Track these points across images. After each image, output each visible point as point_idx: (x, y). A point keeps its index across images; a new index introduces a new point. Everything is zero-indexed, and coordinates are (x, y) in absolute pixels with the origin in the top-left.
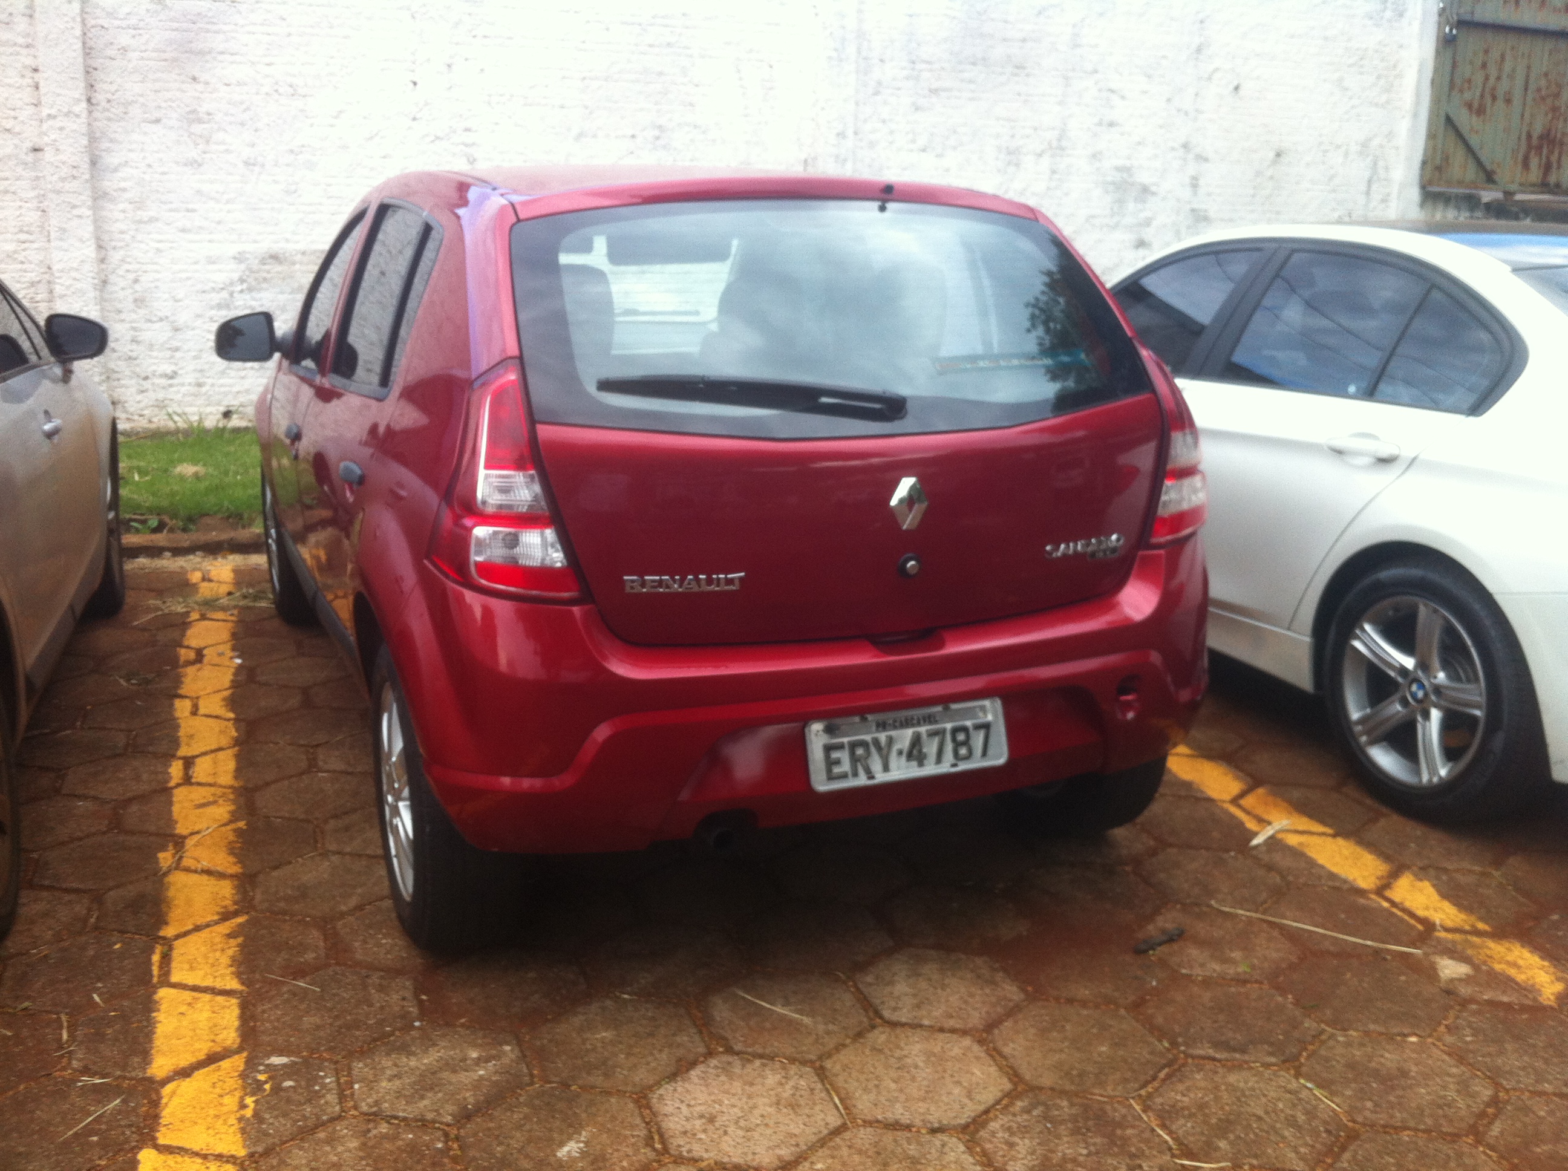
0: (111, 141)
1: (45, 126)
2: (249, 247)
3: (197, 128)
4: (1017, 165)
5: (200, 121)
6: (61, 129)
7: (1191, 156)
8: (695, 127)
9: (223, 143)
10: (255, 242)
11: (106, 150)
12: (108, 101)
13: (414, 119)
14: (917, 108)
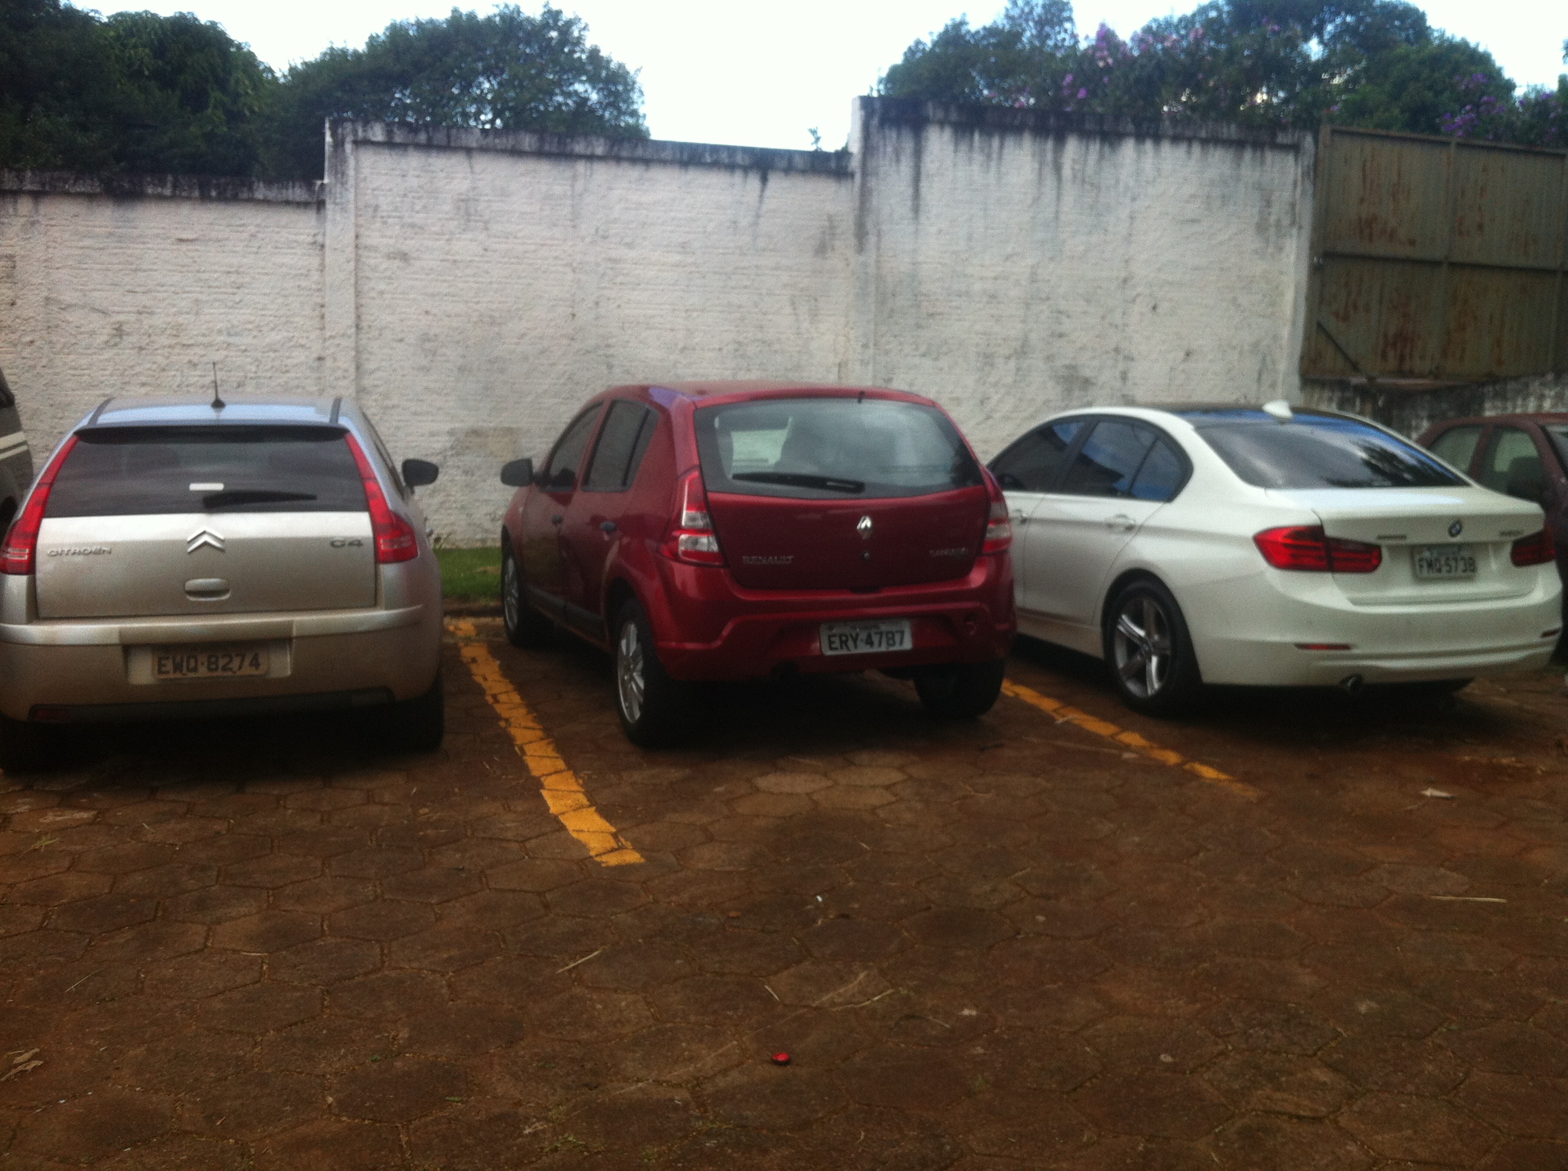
0: (370, 353)
1: (327, 344)
2: (457, 425)
3: (427, 345)
4: (992, 365)
5: (429, 340)
6: (338, 345)
7: (1120, 357)
8: (764, 342)
9: (444, 355)
10: (462, 421)
11: (367, 360)
12: (370, 327)
13: (573, 339)
14: (919, 326)
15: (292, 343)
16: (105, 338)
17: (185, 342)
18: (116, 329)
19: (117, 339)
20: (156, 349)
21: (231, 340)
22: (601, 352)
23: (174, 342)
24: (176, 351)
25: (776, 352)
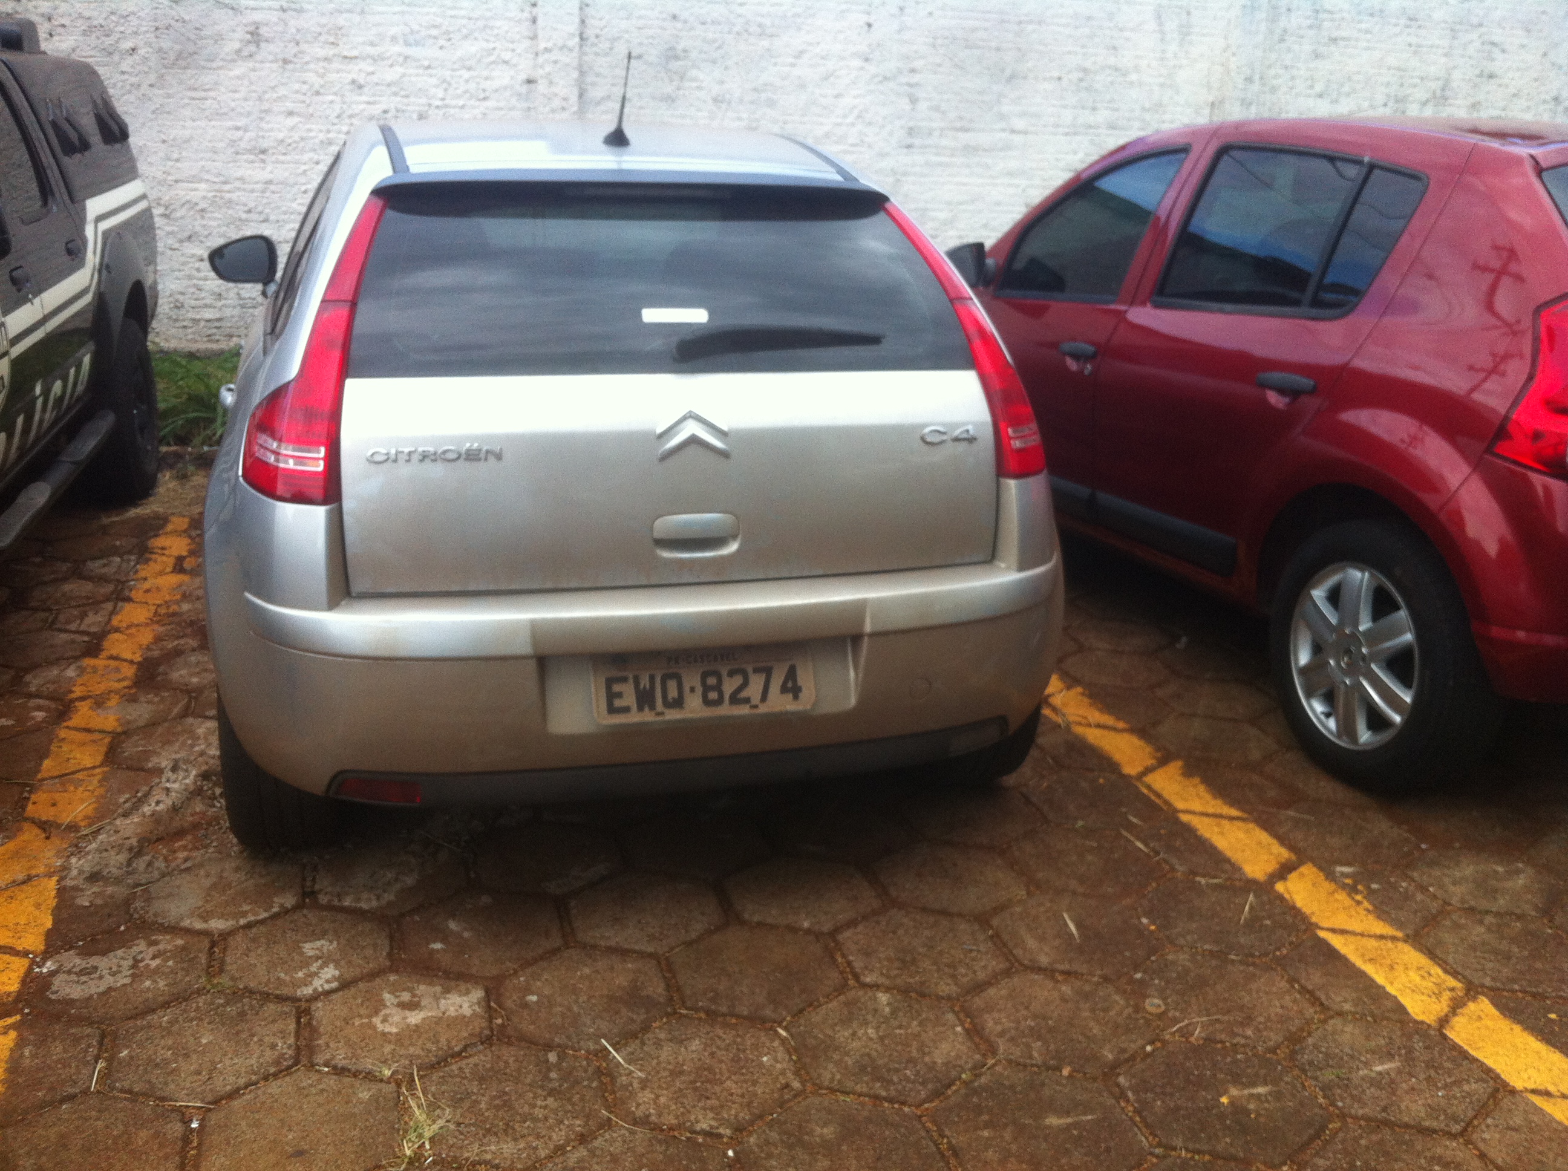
0: (598, 75)
1: (541, 60)
3: (675, 65)
5: (677, 58)
6: (555, 62)
8: (1116, 69)
9: (695, 79)
11: (593, 84)
12: (597, 36)
13: (867, 60)
14: (1317, 56)
15: (492, 58)
16: (237, 45)
17: (345, 53)
18: (252, 34)
19: (252, 48)
20: (307, 63)
21: (411, 51)
22: (904, 80)
23: (331, 52)
24: (336, 65)
25: (1132, 83)
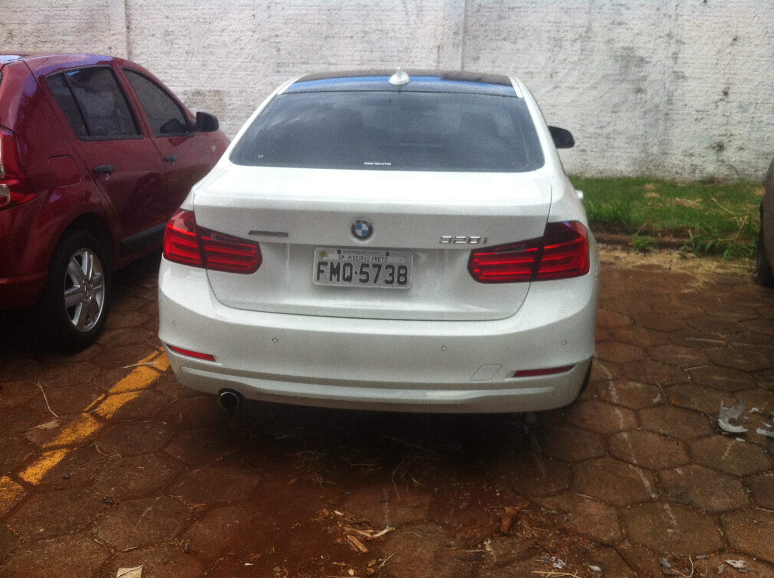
0: (137, 44)
1: (112, 39)
2: (188, 89)
3: (168, 38)
5: (169, 35)
6: (117, 39)
9: (178, 44)
10: (190, 86)
12: (136, 27)
13: (254, 32)
15: (95, 39)
16: (4, 39)
17: (42, 40)
18: (9, 34)
19: (10, 39)
20: (29, 45)
